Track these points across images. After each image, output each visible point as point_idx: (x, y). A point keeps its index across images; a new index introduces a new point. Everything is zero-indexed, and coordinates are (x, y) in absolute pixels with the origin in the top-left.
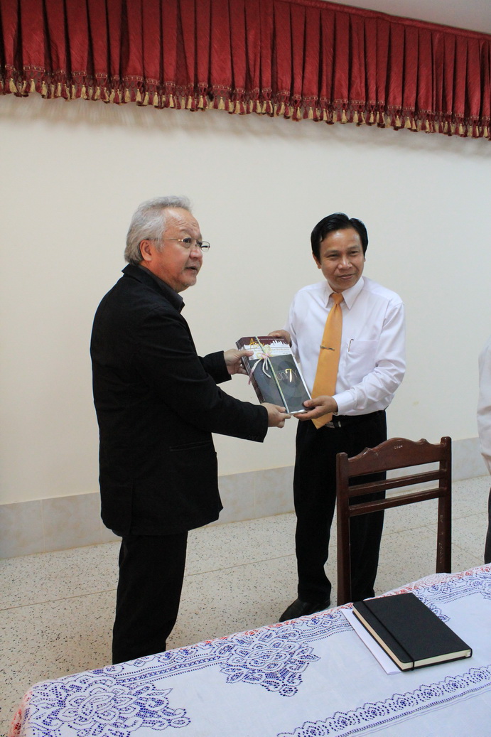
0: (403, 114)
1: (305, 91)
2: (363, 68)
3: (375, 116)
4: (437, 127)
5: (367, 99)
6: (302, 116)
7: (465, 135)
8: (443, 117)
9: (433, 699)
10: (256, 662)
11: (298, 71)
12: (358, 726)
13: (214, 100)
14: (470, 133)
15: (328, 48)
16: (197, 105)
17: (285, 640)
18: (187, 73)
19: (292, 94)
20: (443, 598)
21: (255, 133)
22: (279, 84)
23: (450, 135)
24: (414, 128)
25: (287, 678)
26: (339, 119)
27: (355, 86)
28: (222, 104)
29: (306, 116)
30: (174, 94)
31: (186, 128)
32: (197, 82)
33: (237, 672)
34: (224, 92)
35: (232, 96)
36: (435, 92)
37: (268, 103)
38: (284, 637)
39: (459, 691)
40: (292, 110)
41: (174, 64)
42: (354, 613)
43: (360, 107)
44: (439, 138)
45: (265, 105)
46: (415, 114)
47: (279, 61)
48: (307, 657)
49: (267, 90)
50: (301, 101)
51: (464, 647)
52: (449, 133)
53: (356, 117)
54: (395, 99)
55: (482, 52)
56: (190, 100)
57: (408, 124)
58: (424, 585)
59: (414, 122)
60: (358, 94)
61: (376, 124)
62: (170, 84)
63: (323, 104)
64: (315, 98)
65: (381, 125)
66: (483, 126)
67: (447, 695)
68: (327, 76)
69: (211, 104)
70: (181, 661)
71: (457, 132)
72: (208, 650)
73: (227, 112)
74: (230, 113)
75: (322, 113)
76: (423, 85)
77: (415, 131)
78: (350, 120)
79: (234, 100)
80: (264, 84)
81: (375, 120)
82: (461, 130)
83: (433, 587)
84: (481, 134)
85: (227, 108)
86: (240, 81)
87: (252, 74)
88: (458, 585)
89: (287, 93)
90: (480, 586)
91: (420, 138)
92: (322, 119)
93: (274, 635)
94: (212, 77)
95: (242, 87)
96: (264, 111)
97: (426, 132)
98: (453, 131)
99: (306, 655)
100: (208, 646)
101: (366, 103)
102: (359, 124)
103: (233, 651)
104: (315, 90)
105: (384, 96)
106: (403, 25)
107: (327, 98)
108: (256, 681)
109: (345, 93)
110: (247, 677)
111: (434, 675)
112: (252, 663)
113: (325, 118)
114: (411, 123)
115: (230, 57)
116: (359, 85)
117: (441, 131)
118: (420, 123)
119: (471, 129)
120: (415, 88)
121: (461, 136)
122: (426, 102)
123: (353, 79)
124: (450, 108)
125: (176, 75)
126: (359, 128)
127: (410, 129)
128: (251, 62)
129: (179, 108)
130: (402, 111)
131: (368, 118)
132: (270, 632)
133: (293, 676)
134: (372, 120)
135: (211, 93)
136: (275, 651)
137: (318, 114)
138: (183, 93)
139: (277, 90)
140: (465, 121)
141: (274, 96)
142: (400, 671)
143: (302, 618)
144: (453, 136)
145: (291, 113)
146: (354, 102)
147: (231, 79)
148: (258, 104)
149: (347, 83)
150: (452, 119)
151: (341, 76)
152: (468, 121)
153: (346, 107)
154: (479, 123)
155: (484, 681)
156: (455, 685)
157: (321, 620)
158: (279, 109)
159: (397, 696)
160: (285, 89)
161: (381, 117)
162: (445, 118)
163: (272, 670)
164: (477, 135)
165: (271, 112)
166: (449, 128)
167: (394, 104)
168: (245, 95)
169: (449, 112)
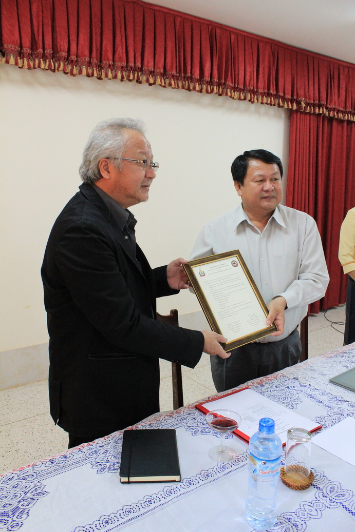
0: (155, 74)
1: (79, 53)
2: (124, 39)
3: (134, 75)
4: (180, 85)
5: (127, 62)
6: (78, 72)
7: (201, 91)
8: (184, 77)
11: (73, 38)
13: (6, 56)
14: (204, 90)
15: (96, 21)
17: (24, 481)
19: (69, 54)
21: (43, 85)
22: (58, 46)
23: (190, 91)
24: (163, 84)
25: (17, 514)
26: (107, 76)
27: (118, 52)
28: (12, 60)
29: (80, 72)
34: (14, 50)
35: (21, 54)
36: (178, 59)
37: (50, 62)
38: (24, 478)
40: (70, 67)
43: (122, 68)
44: (184, 93)
45: (48, 63)
46: (164, 75)
47: (57, 29)
48: (38, 494)
49: (49, 51)
50: (76, 61)
52: (189, 89)
53: (119, 75)
54: (148, 62)
55: (211, 33)
57: (158, 81)
59: (163, 81)
60: (120, 58)
61: (135, 81)
63: (94, 64)
64: (87, 59)
65: (139, 81)
66: (213, 85)
67: (142, 511)
68: (96, 43)
69: (4, 60)
71: (194, 89)
73: (17, 67)
74: (20, 68)
75: (93, 71)
76: (168, 54)
77: (164, 87)
78: (115, 77)
79: (22, 58)
80: (46, 46)
81: (134, 78)
82: (198, 87)
84: (212, 91)
85: (16, 64)
86: (27, 42)
87: (36, 37)
88: (169, 422)
89: (65, 54)
90: (185, 421)
91: (168, 92)
92: (93, 75)
93: (15, 478)
94: (3, 38)
95: (28, 47)
96: (47, 68)
97: (172, 88)
98: (191, 88)
99: (37, 492)
101: (127, 65)
102: (122, 80)
104: (87, 52)
105: (140, 60)
106: (154, 10)
107: (97, 60)
109: (111, 57)
113: (95, 75)
114: (161, 81)
115: (17, 23)
116: (121, 51)
117: (183, 88)
118: (167, 81)
119: (204, 87)
120: (163, 56)
121: (198, 91)
122: (172, 66)
123: (116, 46)
124: (189, 71)
126: (123, 83)
127: (160, 85)
128: (36, 29)
130: (154, 72)
131: (129, 76)
132: (13, 475)
133: (22, 512)
134: (131, 78)
135: (3, 50)
136: (13, 492)
137: (90, 71)
139: (57, 52)
140: (201, 80)
141: (55, 56)
143: (42, 460)
144: (193, 92)
145: (68, 70)
146: (118, 64)
147: (19, 41)
148: (42, 62)
149: (112, 49)
150: (191, 79)
151: (107, 45)
152: (203, 81)
153: (112, 67)
154: (210, 83)
155: (173, 496)
156: (150, 502)
157: (57, 460)
158: (59, 66)
159: (103, 517)
160: (64, 51)
161: (138, 75)
162: (186, 78)
163: (7, 509)
164: (209, 91)
165: (53, 68)
166: (189, 86)
167: (148, 66)
168: (32, 54)
169: (189, 75)
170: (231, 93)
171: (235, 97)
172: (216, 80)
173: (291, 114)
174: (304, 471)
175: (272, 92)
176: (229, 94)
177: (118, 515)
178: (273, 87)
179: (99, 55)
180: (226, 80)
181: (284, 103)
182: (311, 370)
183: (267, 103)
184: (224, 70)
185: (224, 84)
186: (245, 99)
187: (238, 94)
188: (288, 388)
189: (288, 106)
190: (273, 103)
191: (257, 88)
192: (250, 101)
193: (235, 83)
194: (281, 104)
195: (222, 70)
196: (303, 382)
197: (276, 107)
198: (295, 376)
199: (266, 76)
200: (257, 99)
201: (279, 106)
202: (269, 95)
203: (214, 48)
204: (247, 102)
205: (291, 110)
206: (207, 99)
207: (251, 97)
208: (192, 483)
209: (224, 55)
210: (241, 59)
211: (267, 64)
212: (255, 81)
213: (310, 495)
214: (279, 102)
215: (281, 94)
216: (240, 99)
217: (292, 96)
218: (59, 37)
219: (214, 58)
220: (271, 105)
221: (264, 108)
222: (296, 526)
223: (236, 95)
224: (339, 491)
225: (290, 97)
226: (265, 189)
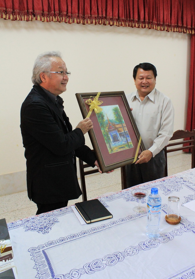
0: (113, 20)
1: (73, 12)
2: (96, 2)
4: (127, 25)
5: (98, 14)
6: (72, 22)
7: (139, 27)
8: (129, 20)
9: (95, 231)
10: (37, 225)
11: (69, 4)
12: (67, 241)
13: (36, 16)
14: (140, 27)
16: (29, 19)
17: (49, 217)
18: (24, 6)
19: (67, 13)
20: (109, 200)
21: (54, 29)
22: (62, 10)
23: (133, 27)
24: (118, 25)
25: (46, 229)
26: (87, 23)
27: (93, 9)
28: (39, 18)
29: (73, 22)
30: (19, 15)
31: (26, 28)
32: (28, 9)
33: (29, 228)
34: (40, 13)
35: (43, 15)
36: (125, 11)
38: (49, 216)
40: (68, 20)
41: (18, 2)
42: (75, 207)
43: (95, 18)
44: (129, 29)
45: (57, 18)
46: (118, 20)
48: (55, 221)
49: (57, 12)
50: (71, 16)
51: (110, 214)
52: (132, 27)
53: (94, 21)
54: (109, 14)
56: (26, 17)
57: (115, 23)
58: (103, 196)
59: (118, 23)
60: (94, 12)
61: (102, 24)
62: (17, 11)
63: (80, 17)
64: (77, 14)
65: (105, 24)
66: (146, 24)
67: (100, 230)
68: (81, 6)
69: (35, 18)
70: (10, 226)
71: (135, 26)
72: (21, 222)
73: (41, 21)
74: (43, 22)
75: (80, 20)
76: (120, 8)
77: (119, 26)
78: (92, 23)
79: (44, 16)
80: (56, 9)
81: (102, 22)
82: (137, 25)
83: (107, 197)
84: (145, 27)
86: (46, 8)
87: (51, 6)
88: (116, 196)
89: (65, 13)
90: (123, 195)
91: (121, 29)
92: (80, 23)
93: (45, 216)
94: (34, 7)
95: (47, 11)
96: (56, 21)
97: (123, 27)
98: (133, 26)
100: (21, 221)
101: (98, 16)
102: (96, 24)
103: (29, 222)
104: (77, 11)
105: (105, 13)
107: (82, 14)
108: (35, 230)
109: (89, 12)
110: (32, 229)
111: (98, 224)
112: (35, 225)
113: (81, 22)
116: (94, 9)
117: (129, 26)
118: (120, 23)
119: (141, 25)
120: (118, 10)
121: (137, 27)
122: (122, 15)
123: (92, 6)
124: (132, 17)
125: (19, 7)
127: (116, 25)
128: (50, 1)
129: (22, 20)
130: (113, 18)
131: (99, 22)
133: (48, 228)
134: (100, 23)
135: (34, 14)
136: (44, 221)
137: (78, 21)
138: (23, 14)
139: (61, 12)
140: (138, 21)
141: (60, 14)
142: (86, 224)
143: (57, 210)
144: (134, 28)
146: (93, 16)
147: (42, 8)
148: (54, 18)
149: (90, 8)
150: (133, 21)
151: (87, 6)
152: (140, 22)
153: (90, 18)
154: (144, 22)
155: (114, 225)
156: (104, 227)
157: (63, 210)
158: (62, 19)
159: (83, 232)
160: (65, 11)
161: (104, 21)
162: (130, 21)
163: (42, 227)
164: (144, 27)
165: (59, 21)
166: (132, 25)
167: (109, 16)
168: (48, 14)
169: (132, 19)
170: (156, 27)
171: (158, 29)
172: (147, 21)
173: (191, 36)
174: (176, 216)
175: (179, 25)
176: (155, 28)
177: (89, 231)
178: (180, 22)
179: (83, 11)
180: (152, 20)
181: (186, 31)
182: (191, 174)
183: (176, 31)
184: (151, 14)
185: (152, 22)
186: (164, 30)
187: (160, 27)
188: (177, 182)
189: (189, 32)
190: (180, 31)
191: (171, 23)
192: (167, 31)
193: (158, 22)
194: (185, 31)
195: (150, 15)
196: (185, 179)
197: (183, 33)
198: (182, 177)
199: (176, 16)
200: (171, 30)
201: (184, 33)
202: (178, 26)
203: (146, 3)
204: (165, 31)
205: (191, 34)
206: (142, 31)
207: (167, 29)
208: (124, 220)
209: (151, 7)
210: (161, 8)
211: (176, 9)
212: (170, 19)
213: (178, 226)
214: (184, 30)
215: (185, 26)
216: (161, 30)
217: (192, 26)
218: (62, 4)
219: (146, 8)
220: (179, 32)
221: (175, 34)
222: (169, 238)
223: (159, 28)
224: (193, 225)
225: (190, 27)
226: (143, 82)
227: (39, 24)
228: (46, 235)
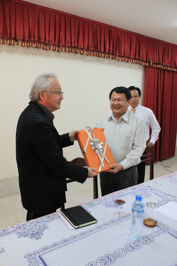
0: (84, 49)
1: (50, 40)
2: (70, 33)
3: (74, 50)
4: (95, 54)
5: (71, 44)
6: (49, 48)
7: (104, 57)
8: (97, 51)
9: (84, 235)
10: (28, 231)
11: (47, 33)
12: (60, 246)
13: (17, 41)
14: (106, 57)
15: (58, 25)
16: (11, 43)
18: (7, 32)
19: (45, 41)
20: (90, 206)
21: (33, 54)
22: (40, 37)
23: (99, 57)
24: (87, 54)
25: (38, 234)
26: (62, 50)
27: (67, 39)
28: (20, 43)
29: (50, 49)
30: (2, 39)
31: (8, 51)
32: (10, 35)
33: (22, 234)
34: (21, 39)
35: (24, 41)
36: (94, 43)
37: (37, 44)
38: (38, 222)
39: (92, 232)
40: (45, 46)
41: (2, 28)
42: (61, 213)
43: (69, 46)
44: (96, 58)
45: (36, 45)
46: (88, 50)
47: (40, 29)
48: (45, 228)
49: (36, 39)
50: (48, 44)
51: (95, 220)
52: (99, 56)
53: (67, 50)
54: (81, 44)
55: (109, 31)
56: (8, 41)
57: (85, 53)
58: (85, 203)
59: (87, 52)
60: (68, 42)
61: (74, 53)
63: (56, 45)
64: (53, 43)
65: (76, 53)
66: (110, 55)
67: (88, 234)
68: (57, 36)
69: (16, 43)
70: (3, 233)
71: (101, 56)
72: (12, 229)
73: (22, 46)
74: (23, 47)
75: (56, 48)
76: (90, 40)
77: (88, 55)
78: (66, 51)
79: (24, 42)
80: (35, 37)
81: (74, 51)
83: (88, 204)
84: (109, 57)
85: (22, 45)
86: (27, 35)
87: (31, 33)
88: (96, 202)
89: (43, 41)
90: (102, 202)
91: (89, 57)
92: (56, 50)
93: (35, 222)
94: (16, 33)
95: (27, 38)
96: (35, 47)
97: (91, 56)
98: (100, 56)
99: (45, 227)
100: (12, 228)
101: (71, 45)
102: (69, 52)
103: (20, 228)
104: (53, 40)
105: (77, 43)
106: (84, 20)
107: (57, 43)
108: (28, 237)
109: (64, 41)
110: (25, 236)
111: (85, 229)
112: (27, 231)
113: (57, 50)
114: (86, 52)
115: (23, 27)
116: (68, 39)
117: (96, 56)
118: (89, 53)
119: (106, 55)
120: (87, 41)
121: (103, 57)
122: (91, 46)
123: (66, 37)
124: (99, 48)
125: (3, 32)
126: (69, 53)
127: (86, 55)
128: (31, 29)
129: (4, 44)
130: (83, 48)
132: (33, 221)
133: (40, 234)
134: (73, 51)
135: (16, 39)
136: (35, 227)
137: (54, 48)
138: (6, 39)
139: (40, 39)
140: (104, 52)
141: (39, 41)
142: (74, 229)
143: (45, 216)
144: (100, 57)
145: (45, 47)
146: (67, 45)
147: (23, 35)
148: (33, 44)
149: (64, 38)
150: (100, 52)
151: (62, 35)
152: (105, 53)
153: (64, 46)
154: (109, 53)
155: (100, 229)
156: (91, 231)
157: (51, 216)
158: (41, 46)
159: (73, 236)
160: (43, 39)
161: (76, 50)
162: (98, 51)
163: (34, 233)
164: (108, 57)
165: (38, 47)
166: (99, 55)
167: (80, 46)
168: (29, 41)
169: (99, 50)
170: (118, 58)
171: (120, 60)
172: (111, 52)
173: (145, 68)
174: (153, 220)
175: (137, 57)
176: (117, 59)
177: (79, 235)
178: (138, 55)
179: (58, 41)
180: (116, 52)
181: (142, 63)
182: (155, 183)
183: (134, 63)
184: (115, 47)
185: (115, 54)
186: (124, 61)
187: (121, 59)
188: (146, 190)
189: (144, 64)
190: (137, 63)
191: (130, 56)
192: (127, 62)
193: (120, 53)
194: (141, 63)
195: (114, 48)
196: (152, 188)
197: (139, 64)
198: (149, 185)
199: (134, 50)
200: (130, 61)
201: (140, 64)
202: (135, 59)
203: (111, 38)
204: (125, 62)
205: (146, 66)
206: (107, 60)
207: (127, 60)
208: (107, 225)
209: (115, 41)
210: (123, 42)
211: (135, 44)
212: (129, 53)
213: (156, 229)
214: (140, 62)
215: (141, 59)
216: (122, 61)
217: (146, 59)
218: (41, 33)
219: (111, 42)
220: (136, 63)
221: (133, 65)
222: (150, 239)
223: (120, 59)
224: (167, 227)
225: (145, 60)
226: (114, 104)
227: (20, 48)
228: (39, 241)
